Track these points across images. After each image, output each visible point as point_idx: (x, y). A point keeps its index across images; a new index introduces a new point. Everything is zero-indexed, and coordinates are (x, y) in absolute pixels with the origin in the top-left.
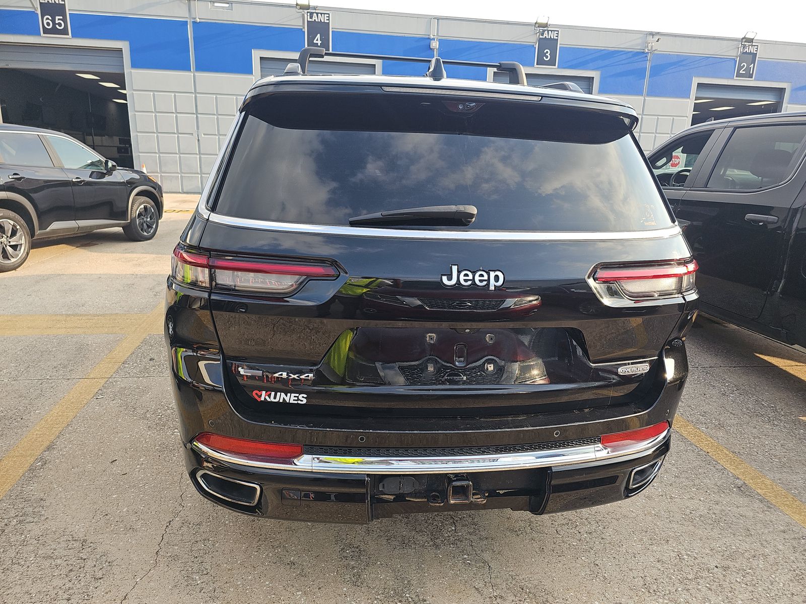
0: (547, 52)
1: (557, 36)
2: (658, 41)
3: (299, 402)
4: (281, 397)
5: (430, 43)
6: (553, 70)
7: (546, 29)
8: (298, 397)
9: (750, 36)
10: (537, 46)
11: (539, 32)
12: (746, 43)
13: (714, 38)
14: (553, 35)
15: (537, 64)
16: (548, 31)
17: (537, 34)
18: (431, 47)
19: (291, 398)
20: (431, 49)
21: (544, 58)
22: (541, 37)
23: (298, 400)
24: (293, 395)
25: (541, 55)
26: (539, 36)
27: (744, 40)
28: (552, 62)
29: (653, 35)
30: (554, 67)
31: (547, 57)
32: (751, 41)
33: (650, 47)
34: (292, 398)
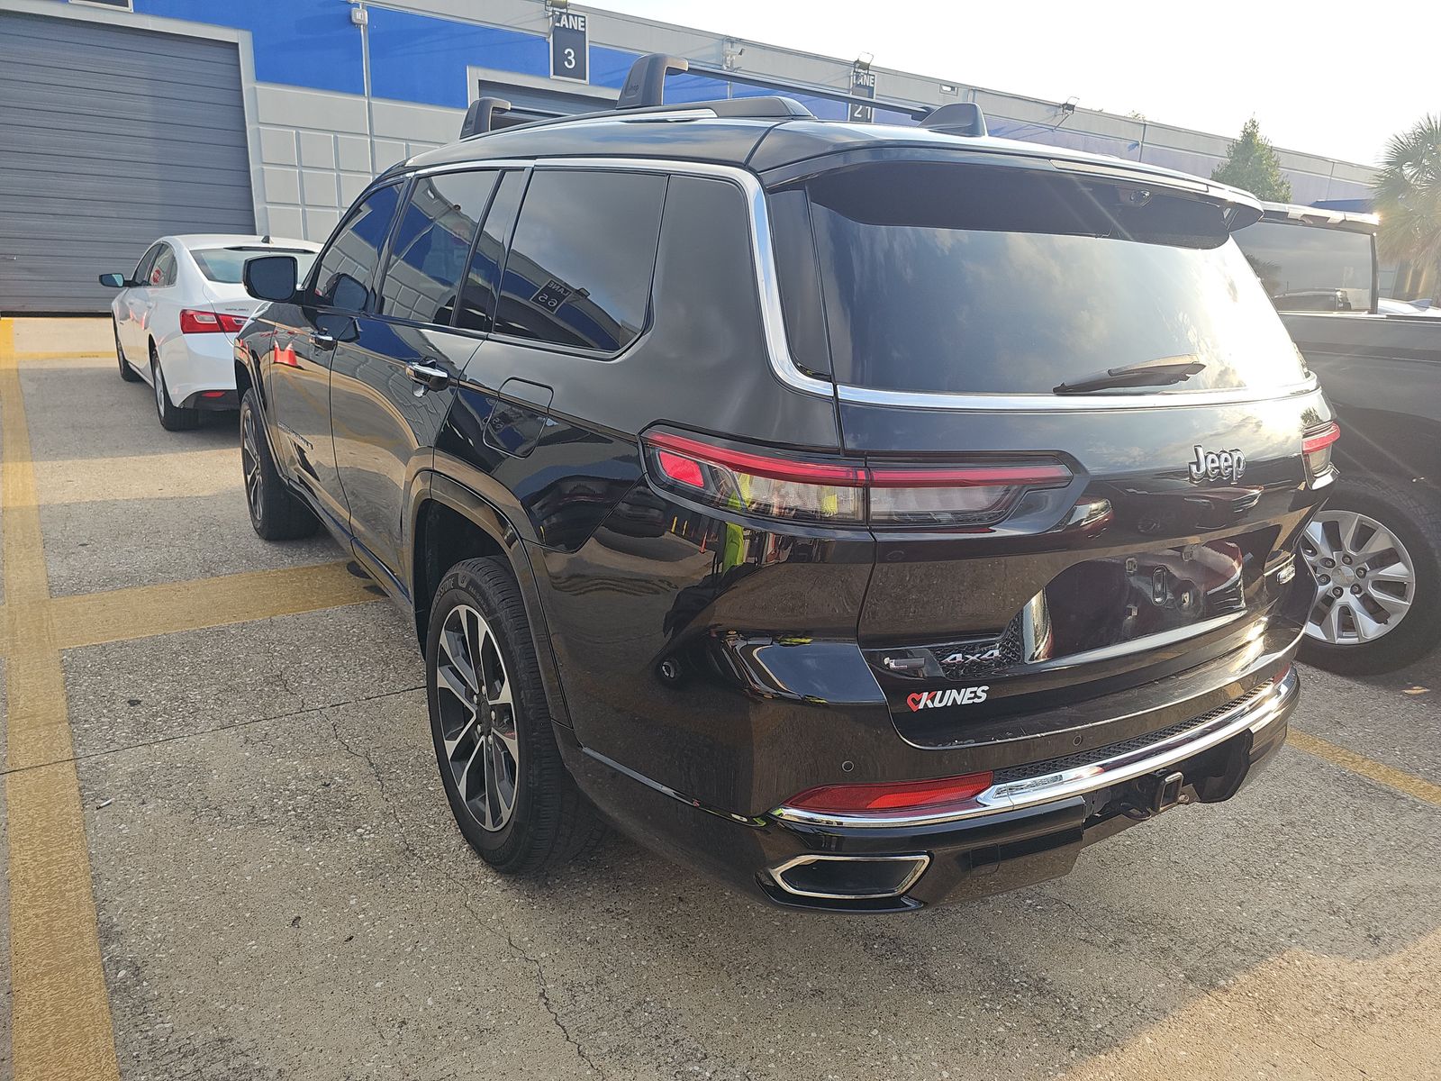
0: (569, 54)
1: (584, 27)
2: (741, 54)
3: (976, 700)
4: (952, 697)
5: (350, 12)
6: (582, 87)
7: (565, 10)
8: (975, 692)
9: (865, 59)
10: (551, 40)
11: (552, 16)
12: (859, 71)
13: (817, 57)
14: (575, 24)
15: (554, 74)
16: (568, 15)
17: (548, 17)
18: (354, 20)
19: (964, 697)
20: (354, 24)
21: (566, 63)
22: (557, 24)
23: (976, 696)
24: (969, 690)
25: (560, 58)
26: (554, 23)
27: (858, 65)
28: (579, 73)
29: (732, 42)
30: (583, 81)
31: (570, 63)
32: (866, 67)
33: (729, 62)
34: (968, 695)
